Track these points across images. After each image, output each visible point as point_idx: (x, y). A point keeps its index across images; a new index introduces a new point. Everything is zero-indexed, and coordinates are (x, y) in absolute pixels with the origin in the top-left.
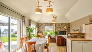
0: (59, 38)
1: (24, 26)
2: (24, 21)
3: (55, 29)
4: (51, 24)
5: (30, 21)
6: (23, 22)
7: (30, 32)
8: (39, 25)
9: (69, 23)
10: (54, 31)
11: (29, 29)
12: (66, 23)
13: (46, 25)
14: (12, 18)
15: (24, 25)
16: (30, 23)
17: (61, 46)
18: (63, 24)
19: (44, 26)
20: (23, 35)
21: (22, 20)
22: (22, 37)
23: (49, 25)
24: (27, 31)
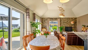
0: (70, 35)
1: (28, 21)
2: (28, 14)
3: (60, 25)
4: (56, 19)
5: (35, 16)
6: (26, 15)
7: (35, 28)
8: (43, 20)
9: (76, 18)
10: (59, 27)
11: (34, 24)
12: (72, 18)
13: (50, 20)
14: (13, 9)
15: (28, 19)
16: (35, 17)
17: (72, 45)
18: (69, 18)
19: (48, 21)
20: (26, 31)
21: (26, 13)
22: (25, 35)
23: (54, 19)
24: (31, 26)
